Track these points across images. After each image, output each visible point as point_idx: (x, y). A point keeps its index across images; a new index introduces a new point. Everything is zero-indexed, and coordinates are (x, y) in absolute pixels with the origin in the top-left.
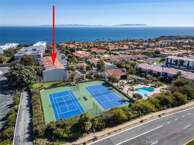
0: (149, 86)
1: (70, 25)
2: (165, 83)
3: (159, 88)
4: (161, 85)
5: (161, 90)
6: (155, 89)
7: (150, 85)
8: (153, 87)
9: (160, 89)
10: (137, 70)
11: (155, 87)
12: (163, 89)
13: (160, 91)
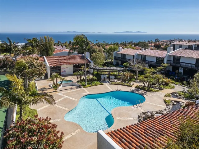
0: (133, 88)
1: (68, 32)
2: (177, 81)
3: (161, 92)
4: (167, 84)
5: (167, 99)
6: (148, 96)
7: (137, 84)
8: (143, 88)
9: (166, 96)
10: (116, 58)
11: (149, 91)
12: (173, 94)
13: (165, 101)
